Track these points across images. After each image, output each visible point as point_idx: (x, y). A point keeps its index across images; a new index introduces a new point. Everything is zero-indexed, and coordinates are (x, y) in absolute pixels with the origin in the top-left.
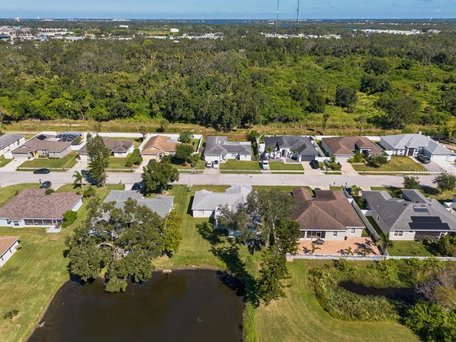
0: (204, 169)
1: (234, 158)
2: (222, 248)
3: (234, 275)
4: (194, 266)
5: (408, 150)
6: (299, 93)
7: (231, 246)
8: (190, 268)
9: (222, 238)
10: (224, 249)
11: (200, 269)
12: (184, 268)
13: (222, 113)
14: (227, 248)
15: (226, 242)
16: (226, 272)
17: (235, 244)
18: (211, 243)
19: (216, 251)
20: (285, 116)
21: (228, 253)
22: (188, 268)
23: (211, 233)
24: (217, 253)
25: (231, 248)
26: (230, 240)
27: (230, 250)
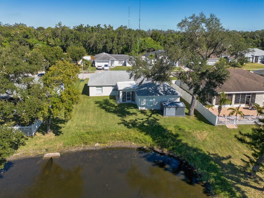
0: (96, 70)
1: (121, 65)
2: (136, 120)
3: (166, 151)
4: (97, 144)
5: (255, 57)
6: (158, 37)
7: (146, 117)
8: (92, 148)
9: (132, 110)
10: (139, 121)
11: (107, 148)
12: (81, 149)
13: (106, 43)
14: (142, 119)
15: (138, 113)
16: (152, 149)
17: (151, 115)
18: (119, 116)
19: (129, 123)
20: (152, 48)
21: (146, 124)
22: (88, 147)
23: (116, 107)
24: (130, 125)
25: (148, 118)
26: (143, 112)
27: (147, 121)
